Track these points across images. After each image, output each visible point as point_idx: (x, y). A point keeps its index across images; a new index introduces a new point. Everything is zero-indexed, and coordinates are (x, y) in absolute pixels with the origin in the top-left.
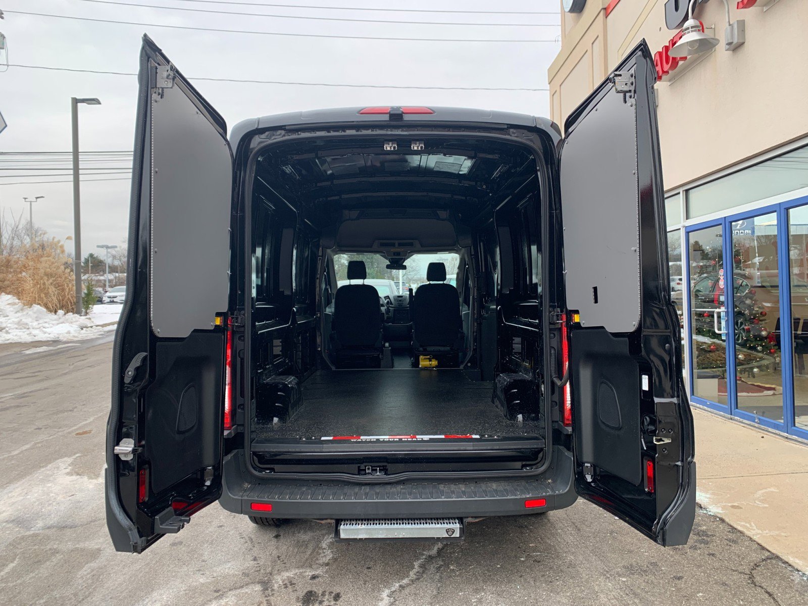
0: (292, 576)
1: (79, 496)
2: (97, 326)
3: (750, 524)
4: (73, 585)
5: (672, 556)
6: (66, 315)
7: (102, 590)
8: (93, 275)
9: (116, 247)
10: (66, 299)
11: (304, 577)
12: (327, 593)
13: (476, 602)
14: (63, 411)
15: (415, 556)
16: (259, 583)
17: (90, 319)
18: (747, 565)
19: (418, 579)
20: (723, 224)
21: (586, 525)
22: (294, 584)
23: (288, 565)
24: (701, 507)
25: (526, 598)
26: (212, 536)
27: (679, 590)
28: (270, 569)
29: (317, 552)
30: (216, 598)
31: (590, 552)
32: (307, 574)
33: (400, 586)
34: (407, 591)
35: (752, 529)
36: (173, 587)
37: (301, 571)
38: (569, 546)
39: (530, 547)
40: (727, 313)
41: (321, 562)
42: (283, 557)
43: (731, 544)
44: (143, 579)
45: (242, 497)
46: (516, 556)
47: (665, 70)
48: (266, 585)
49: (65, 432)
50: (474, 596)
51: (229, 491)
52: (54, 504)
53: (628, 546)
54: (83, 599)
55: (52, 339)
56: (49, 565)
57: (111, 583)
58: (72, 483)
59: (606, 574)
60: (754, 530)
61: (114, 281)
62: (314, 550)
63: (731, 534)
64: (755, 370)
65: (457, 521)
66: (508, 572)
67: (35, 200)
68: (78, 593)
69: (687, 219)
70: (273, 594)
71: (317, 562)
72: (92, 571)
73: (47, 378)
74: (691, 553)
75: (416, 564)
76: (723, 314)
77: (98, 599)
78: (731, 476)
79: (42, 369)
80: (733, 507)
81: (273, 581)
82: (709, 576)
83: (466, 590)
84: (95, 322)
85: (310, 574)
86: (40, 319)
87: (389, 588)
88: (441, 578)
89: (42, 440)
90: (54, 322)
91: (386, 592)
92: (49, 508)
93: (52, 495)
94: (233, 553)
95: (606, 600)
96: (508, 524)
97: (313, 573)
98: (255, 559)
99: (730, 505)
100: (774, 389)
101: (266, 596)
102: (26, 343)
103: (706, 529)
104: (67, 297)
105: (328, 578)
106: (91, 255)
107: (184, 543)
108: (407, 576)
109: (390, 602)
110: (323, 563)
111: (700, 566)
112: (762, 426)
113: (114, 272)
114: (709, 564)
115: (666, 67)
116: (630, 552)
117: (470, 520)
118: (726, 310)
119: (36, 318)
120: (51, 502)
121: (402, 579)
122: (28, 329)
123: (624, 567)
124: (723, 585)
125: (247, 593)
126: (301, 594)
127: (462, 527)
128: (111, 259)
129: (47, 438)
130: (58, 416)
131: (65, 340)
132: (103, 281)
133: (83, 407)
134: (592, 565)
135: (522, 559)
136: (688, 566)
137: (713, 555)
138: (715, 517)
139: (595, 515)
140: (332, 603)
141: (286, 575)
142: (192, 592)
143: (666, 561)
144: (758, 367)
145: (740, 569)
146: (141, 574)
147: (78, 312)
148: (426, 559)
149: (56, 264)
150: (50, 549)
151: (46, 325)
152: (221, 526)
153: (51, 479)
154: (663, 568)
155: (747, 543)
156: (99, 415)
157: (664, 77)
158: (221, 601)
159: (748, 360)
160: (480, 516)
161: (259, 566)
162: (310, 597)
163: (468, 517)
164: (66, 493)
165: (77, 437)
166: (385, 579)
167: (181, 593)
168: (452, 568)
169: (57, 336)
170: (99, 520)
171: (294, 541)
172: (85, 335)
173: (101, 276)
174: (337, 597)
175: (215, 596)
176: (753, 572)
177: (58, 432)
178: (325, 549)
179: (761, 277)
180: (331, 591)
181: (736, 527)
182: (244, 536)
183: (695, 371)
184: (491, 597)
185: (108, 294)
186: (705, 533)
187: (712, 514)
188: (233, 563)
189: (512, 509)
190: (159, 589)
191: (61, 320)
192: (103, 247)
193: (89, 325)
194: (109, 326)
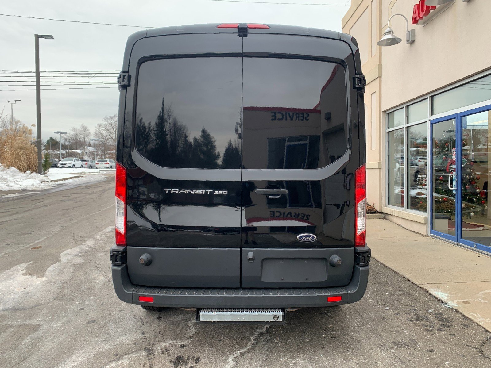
0: (168, 345)
1: (29, 289)
2: (51, 181)
3: (477, 314)
4: (18, 349)
5: (425, 336)
6: (32, 174)
7: (38, 353)
8: (52, 151)
9: (66, 133)
10: (32, 164)
11: (176, 346)
12: (191, 358)
13: (292, 365)
14: (25, 234)
15: (251, 333)
16: (145, 350)
17: (47, 176)
18: (477, 343)
19: (253, 348)
20: (457, 118)
21: (366, 313)
22: (169, 351)
23: (165, 337)
24: (442, 302)
25: (327, 363)
26: (115, 317)
27: (432, 359)
28: (153, 340)
29: (186, 329)
30: (114, 360)
31: (370, 332)
32: (178, 344)
33: (241, 353)
34: (245, 357)
35: (478, 318)
36: (86, 351)
37: (174, 342)
38: (355, 327)
39: (329, 327)
40: (457, 176)
41: (187, 335)
42: (163, 332)
43: (465, 327)
44: (66, 346)
45: (133, 292)
46: (319, 334)
47: (421, 16)
48: (150, 351)
49: (25, 247)
50: (291, 361)
51: (124, 288)
52: (12, 294)
53: (395, 328)
54: (24, 360)
55: (23, 189)
56: (4, 336)
57: (44, 348)
58: (25, 280)
59: (381, 347)
60: (480, 318)
61: (66, 155)
62: (183, 328)
63: (465, 321)
64: (472, 214)
65: (280, 310)
66: (314, 344)
67: (15, 102)
68: (21, 355)
69: (432, 115)
70: (154, 358)
71: (185, 336)
72: (33, 340)
73: (17, 213)
74: (438, 333)
75: (252, 338)
76: (454, 177)
77: (34, 360)
78: (461, 282)
79: (14, 208)
80: (464, 302)
81: (155, 349)
82: (452, 350)
83: (286, 357)
84: (50, 178)
85: (180, 344)
86: (15, 176)
87: (233, 355)
88: (269, 348)
89: (9, 252)
90: (24, 178)
91: (231, 358)
92: (9, 296)
93: (11, 288)
94: (129, 329)
95: (382, 365)
96: (313, 311)
97: (182, 344)
98: (143, 333)
99: (462, 301)
100: (483, 226)
101: (149, 359)
102: (5, 191)
103: (447, 317)
104: (33, 162)
105: (192, 347)
106: (51, 138)
107: (96, 322)
108: (246, 346)
109: (234, 364)
110: (189, 336)
111: (445, 343)
112: (478, 250)
113: (65, 149)
114: (451, 341)
115: (422, 14)
116: (397, 332)
117: (289, 310)
118: (456, 174)
119: (12, 175)
120: (10, 293)
121: (242, 349)
122: (7, 182)
123: (393, 343)
124: (462, 356)
125: (136, 356)
126: (173, 358)
127: (284, 314)
128: (64, 141)
129: (13, 251)
130: (22, 236)
131: (30, 189)
132: (58, 155)
133: (38, 231)
134: (371, 341)
135: (323, 336)
136: (436, 342)
137: (453, 335)
138: (452, 309)
139: (372, 307)
140: (194, 365)
141: (164, 344)
142: (99, 355)
143: (422, 339)
144: (474, 212)
145: (473, 345)
146: (65, 343)
147: (40, 172)
148: (258, 334)
149: (25, 141)
150: (6, 324)
151: (19, 180)
152: (122, 311)
153: (12, 277)
154: (420, 344)
155: (476, 327)
156: (48, 237)
157: (420, 21)
158: (118, 362)
159: (467, 207)
160: (296, 307)
161: (146, 338)
162: (179, 360)
163: (288, 308)
164: (21, 287)
165: (32, 251)
166: (230, 348)
167: (92, 356)
168: (276, 341)
169: (25, 187)
170: (41, 305)
171: (171, 321)
172: (43, 186)
173: (57, 151)
174: (197, 361)
175: (115, 358)
176: (482, 347)
177: (20, 247)
178: (191, 327)
179: (474, 156)
180: (193, 356)
181: (467, 316)
182: (137, 317)
183: (434, 214)
184: (303, 362)
185: (61, 162)
186: (446, 320)
187: (450, 307)
188: (128, 335)
189: (318, 303)
190: (77, 353)
191: (28, 177)
192: (58, 133)
193: (46, 181)
194: (59, 181)
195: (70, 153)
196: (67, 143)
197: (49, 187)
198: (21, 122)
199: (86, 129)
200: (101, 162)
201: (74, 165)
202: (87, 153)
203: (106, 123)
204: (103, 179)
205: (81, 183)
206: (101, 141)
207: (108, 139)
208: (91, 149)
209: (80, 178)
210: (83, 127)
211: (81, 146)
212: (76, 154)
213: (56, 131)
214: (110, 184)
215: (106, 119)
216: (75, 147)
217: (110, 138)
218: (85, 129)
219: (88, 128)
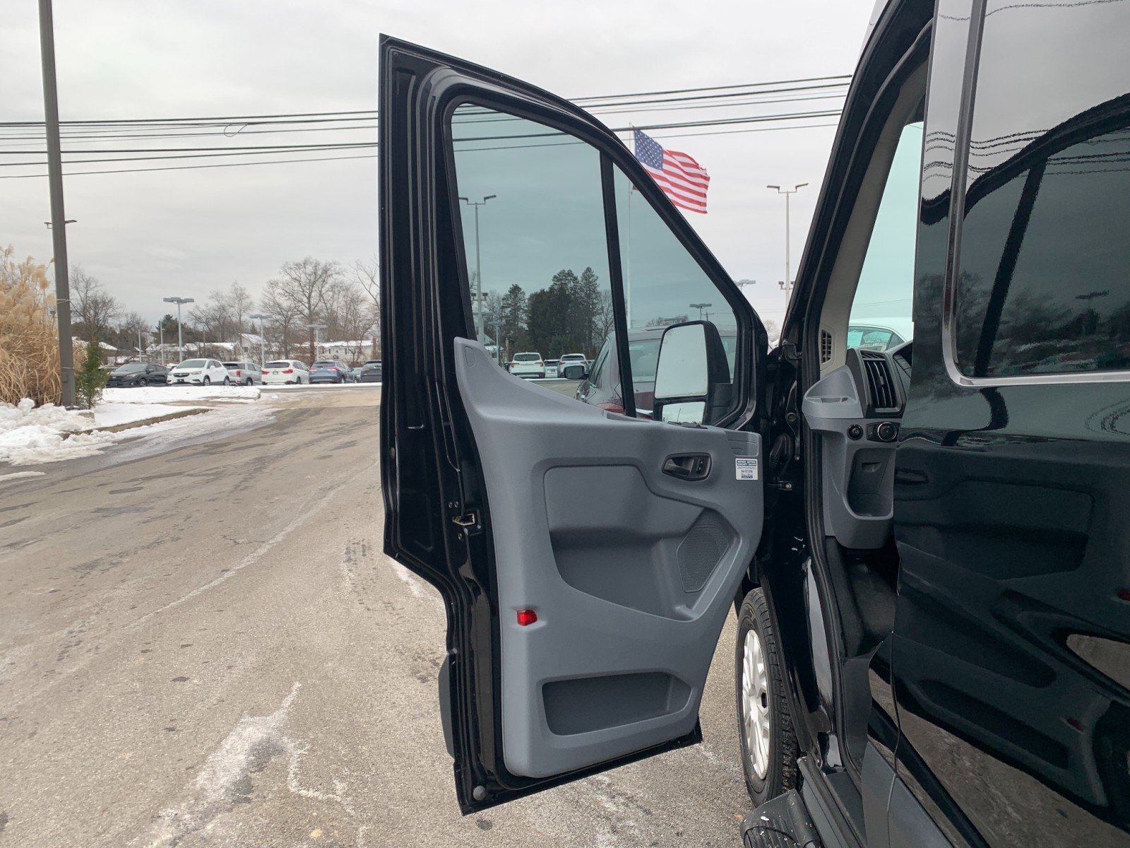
6: (39, 408)
8: (165, 345)
9: (193, 301)
17: (92, 414)
61: (195, 353)
84: (100, 422)
113: (197, 341)
147: (65, 401)
185: (175, 371)
191: (25, 419)
192: (172, 301)
193: (84, 429)
194: (129, 428)
195: (209, 349)
196: (200, 327)
197: (88, 449)
198: (97, 282)
199: (244, 293)
200: (273, 370)
201: (207, 377)
202: (246, 349)
203: (288, 278)
204: (263, 419)
205: (196, 434)
206: (277, 321)
207: (292, 315)
208: (254, 339)
209: (201, 417)
210: (236, 289)
211: (233, 333)
212: (223, 352)
213: (169, 297)
214: (283, 437)
215: (286, 269)
216: (219, 335)
217: (297, 314)
218: (241, 295)
219: (247, 292)
